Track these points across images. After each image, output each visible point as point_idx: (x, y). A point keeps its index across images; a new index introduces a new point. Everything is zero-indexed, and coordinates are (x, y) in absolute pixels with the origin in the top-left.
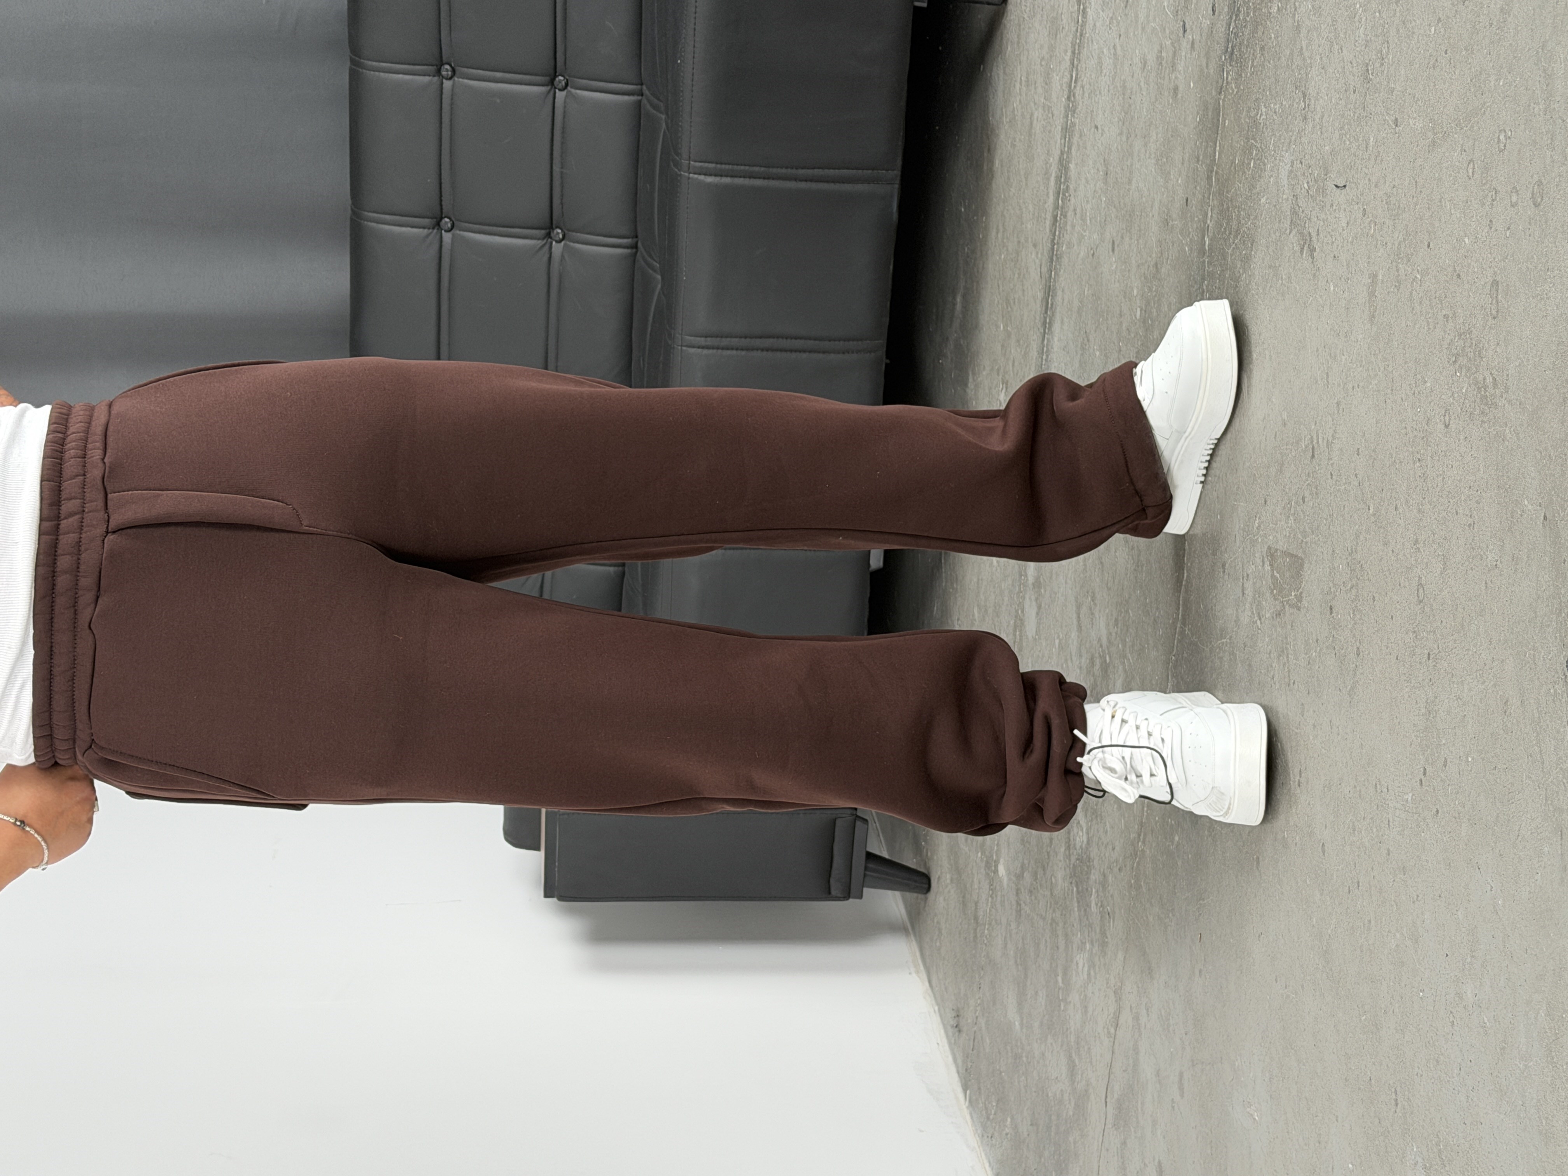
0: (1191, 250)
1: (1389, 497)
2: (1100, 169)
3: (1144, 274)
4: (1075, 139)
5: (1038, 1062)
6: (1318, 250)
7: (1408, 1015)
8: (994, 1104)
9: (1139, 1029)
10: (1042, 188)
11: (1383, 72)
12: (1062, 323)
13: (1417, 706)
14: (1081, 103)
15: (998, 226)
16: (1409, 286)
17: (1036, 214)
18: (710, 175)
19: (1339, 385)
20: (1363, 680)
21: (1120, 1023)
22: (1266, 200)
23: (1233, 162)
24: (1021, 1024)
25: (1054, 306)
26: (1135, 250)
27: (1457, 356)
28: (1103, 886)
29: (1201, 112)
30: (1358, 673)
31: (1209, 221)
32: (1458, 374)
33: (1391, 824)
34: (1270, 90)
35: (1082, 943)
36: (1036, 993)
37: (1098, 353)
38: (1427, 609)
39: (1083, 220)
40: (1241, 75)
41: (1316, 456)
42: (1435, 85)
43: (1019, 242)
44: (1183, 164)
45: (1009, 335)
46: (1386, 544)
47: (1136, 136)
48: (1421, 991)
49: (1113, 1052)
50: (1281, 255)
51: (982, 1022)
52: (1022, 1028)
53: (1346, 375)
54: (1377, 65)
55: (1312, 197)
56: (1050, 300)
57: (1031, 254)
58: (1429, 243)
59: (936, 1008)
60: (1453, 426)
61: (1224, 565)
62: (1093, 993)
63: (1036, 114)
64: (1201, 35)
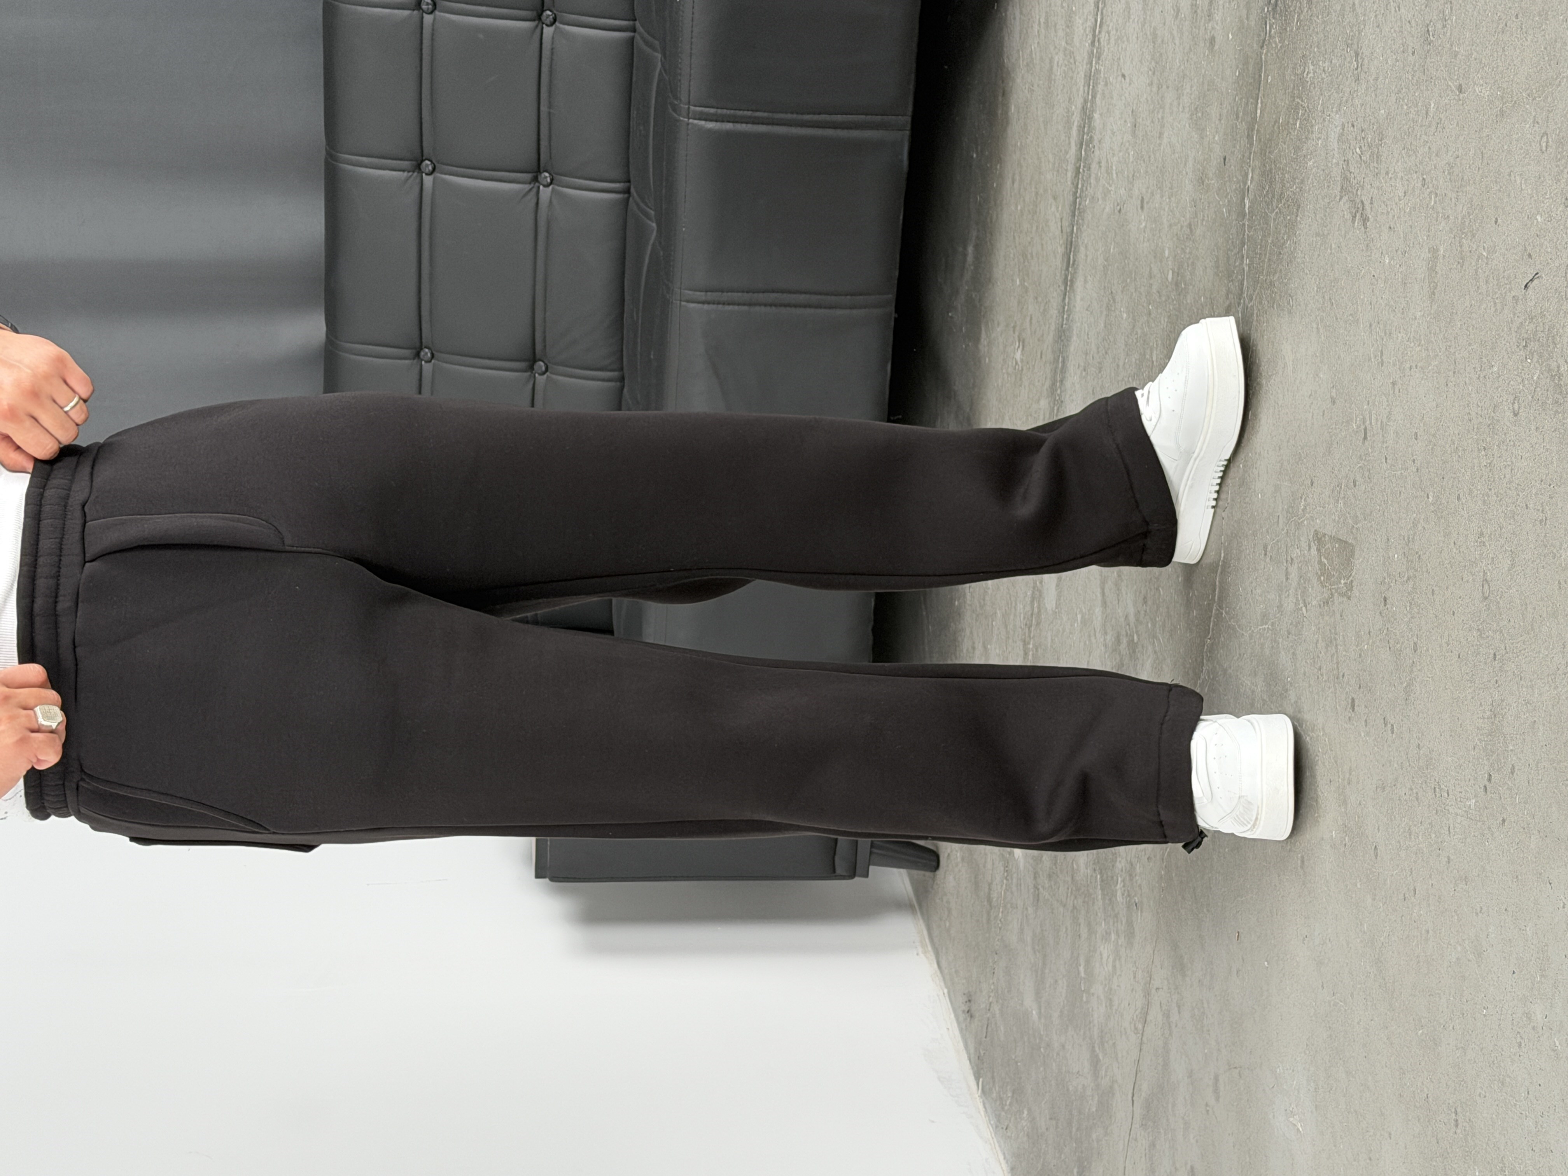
0: (1229, 212)
1: (1450, 486)
2: (1128, 122)
3: (1177, 235)
4: (1100, 88)
5: (1058, 1054)
6: (1371, 219)
7: (1470, 1032)
8: (1010, 1094)
9: (1170, 1027)
10: (1063, 137)
11: (1444, 34)
12: (1086, 281)
13: (1481, 709)
14: (1106, 49)
15: (1014, 175)
16: (1474, 264)
17: (1057, 165)
18: (711, 120)
19: (1394, 365)
20: (1420, 677)
21: (1149, 1018)
22: (1314, 163)
23: (1276, 122)
24: (1040, 1014)
25: (1076, 263)
26: (1167, 209)
27: (1527, 341)
28: (1131, 875)
29: (1240, 66)
30: (1415, 669)
31: (1249, 182)
32: (1529, 361)
33: (1451, 831)
34: (1318, 47)
35: (1107, 933)
36: (1056, 981)
37: (1125, 315)
38: (1493, 608)
39: (1109, 172)
40: (1286, 29)
41: (1369, 438)
42: (1504, 51)
43: (1037, 193)
44: (1220, 120)
45: (1027, 291)
46: (1447, 535)
47: (1168, 87)
48: (1484, 1008)
49: (1141, 1050)
50: (1331, 223)
51: (996, 1008)
52: (1040, 1018)
53: (1402, 354)
54: (1439, 25)
55: (1365, 162)
56: (1071, 257)
57: (1051, 205)
58: (1496, 219)
59: (946, 991)
60: (1523, 415)
61: (1265, 547)
62: (1118, 986)
63: (1056, 58)
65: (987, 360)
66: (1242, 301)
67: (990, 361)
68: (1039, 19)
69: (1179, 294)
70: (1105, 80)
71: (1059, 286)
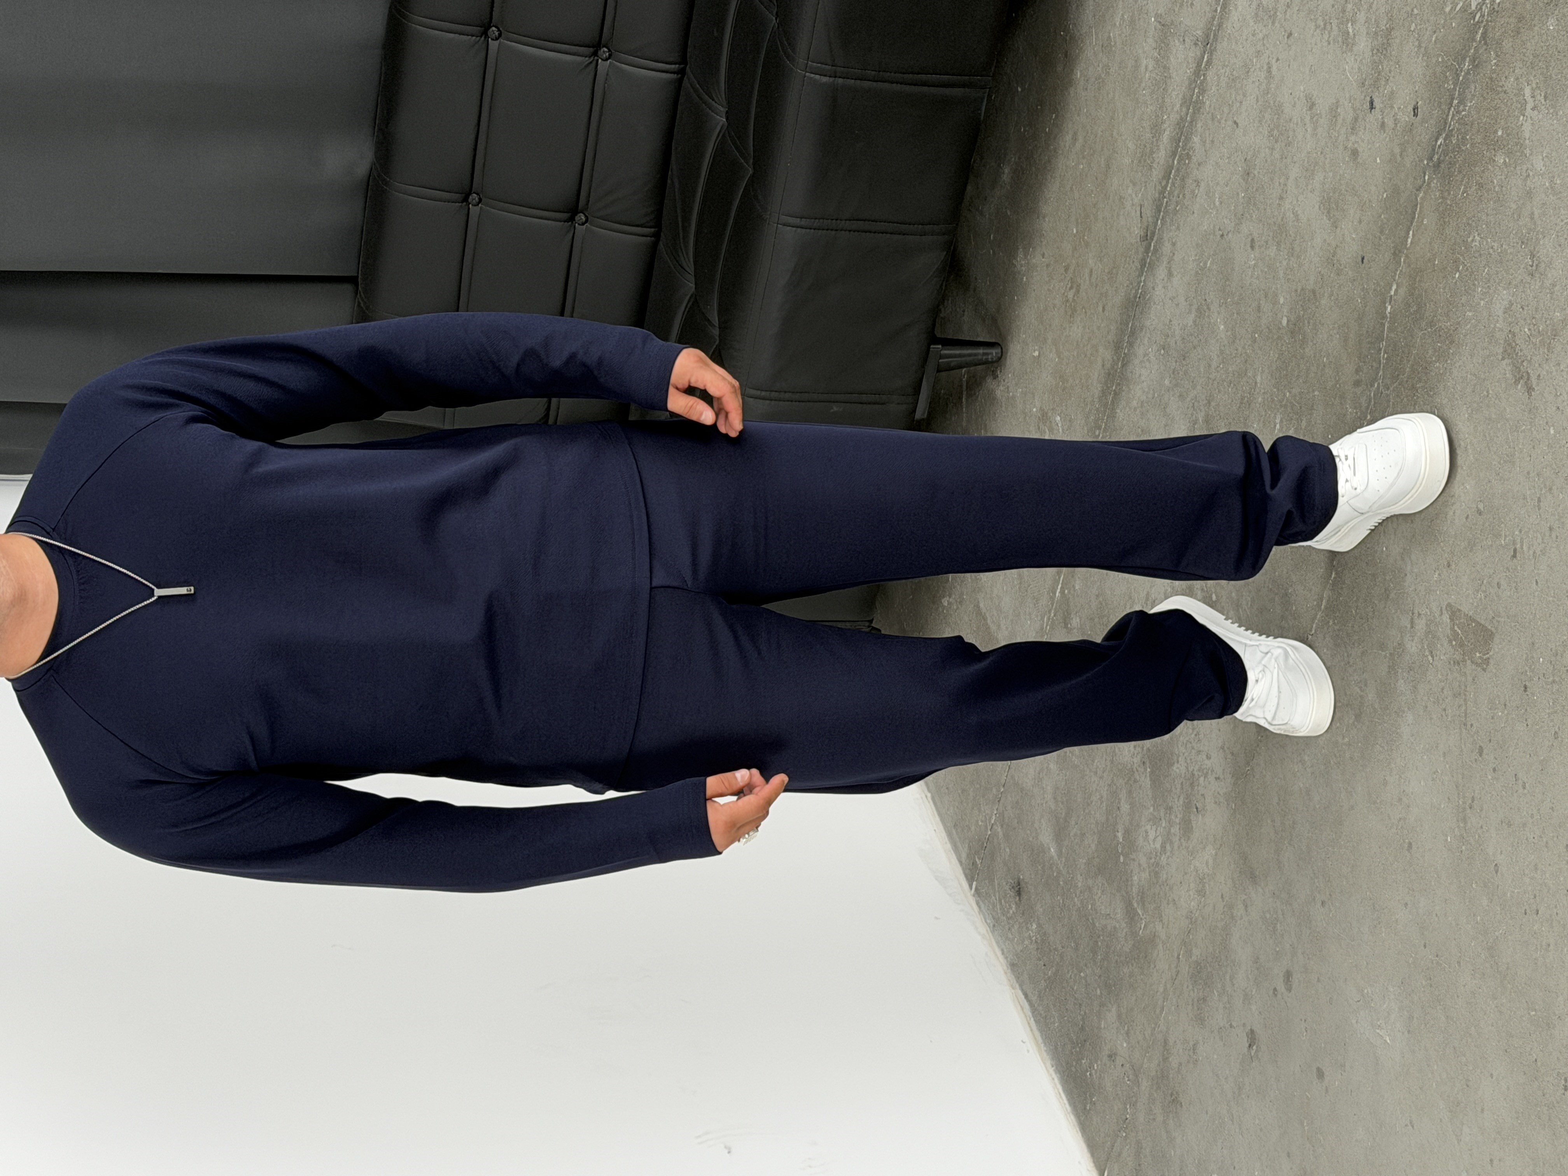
3: (1296, 291)
4: (1203, 117)
6: (1537, 392)
10: (1149, 136)
12: (1170, 274)
14: (1214, 89)
15: (1075, 134)
17: (1139, 156)
18: (825, 76)
22: (1474, 316)
23: (1431, 260)
25: (1159, 253)
26: (1284, 263)
29: (1389, 192)
30: (1554, 751)
31: (1392, 293)
34: (1487, 225)
36: (1083, 835)
39: (1209, 196)
40: (1448, 190)
41: (1518, 558)
43: (1108, 167)
45: (1085, 244)
47: (1294, 162)
55: (1534, 344)
56: (1152, 244)
57: (1127, 187)
61: (1387, 592)
62: (1167, 864)
64: (1396, 124)
65: (1025, 278)
66: (1376, 385)
67: (1028, 281)
69: (1295, 341)
70: (1210, 114)
71: (1133, 262)
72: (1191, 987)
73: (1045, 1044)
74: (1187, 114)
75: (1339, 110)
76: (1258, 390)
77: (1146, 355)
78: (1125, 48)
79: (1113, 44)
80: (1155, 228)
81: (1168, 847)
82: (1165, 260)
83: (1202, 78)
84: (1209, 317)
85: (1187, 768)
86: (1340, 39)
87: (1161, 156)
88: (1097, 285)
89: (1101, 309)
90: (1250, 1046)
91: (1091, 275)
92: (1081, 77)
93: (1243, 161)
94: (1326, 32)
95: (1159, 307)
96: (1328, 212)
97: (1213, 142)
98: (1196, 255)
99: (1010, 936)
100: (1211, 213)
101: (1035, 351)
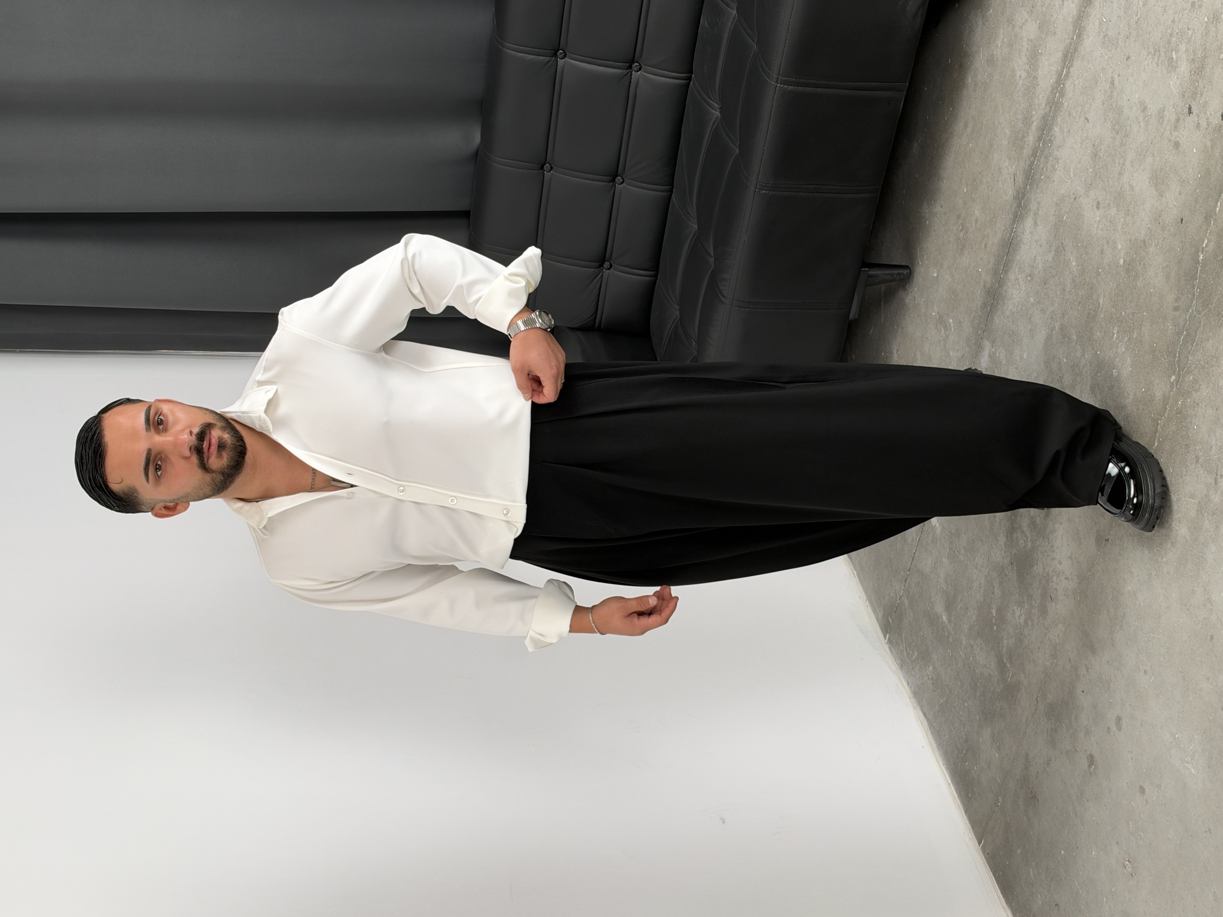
0: (1183, 253)
2: (1089, 149)
3: (1130, 241)
4: (1062, 114)
8: (916, 653)
10: (1022, 126)
12: (1036, 223)
14: (1070, 94)
15: (967, 122)
25: (1027, 208)
26: (1122, 221)
29: (1203, 173)
31: (1204, 245)
36: (968, 608)
37: (1074, 264)
43: (990, 146)
44: (1180, 194)
52: (949, 622)
56: (1023, 202)
57: (1005, 161)
59: (855, 572)
61: (1197, 458)
62: (1028, 634)
63: (1018, 73)
64: (1209, 125)
65: (928, 222)
66: (1190, 311)
67: (930, 223)
68: (1003, 39)
69: (1129, 276)
70: (1067, 112)
71: (1008, 214)
72: (1046, 720)
73: (939, 749)
74: (1050, 112)
75: (1165, 113)
76: (1100, 309)
77: (1017, 279)
78: (1005, 63)
79: (995, 59)
80: (1025, 191)
81: (1029, 623)
82: (1032, 213)
83: (1062, 86)
84: (1064, 255)
85: (1044, 569)
86: (1166, 62)
87: (1031, 139)
88: (981, 229)
89: (983, 245)
90: (1089, 766)
91: (976, 221)
92: (971, 82)
93: (1092, 146)
94: (1156, 57)
95: (1027, 247)
96: (1156, 186)
97: (1069, 131)
98: (1055, 211)
99: (913, 672)
100: (1067, 182)
101: (934, 272)
